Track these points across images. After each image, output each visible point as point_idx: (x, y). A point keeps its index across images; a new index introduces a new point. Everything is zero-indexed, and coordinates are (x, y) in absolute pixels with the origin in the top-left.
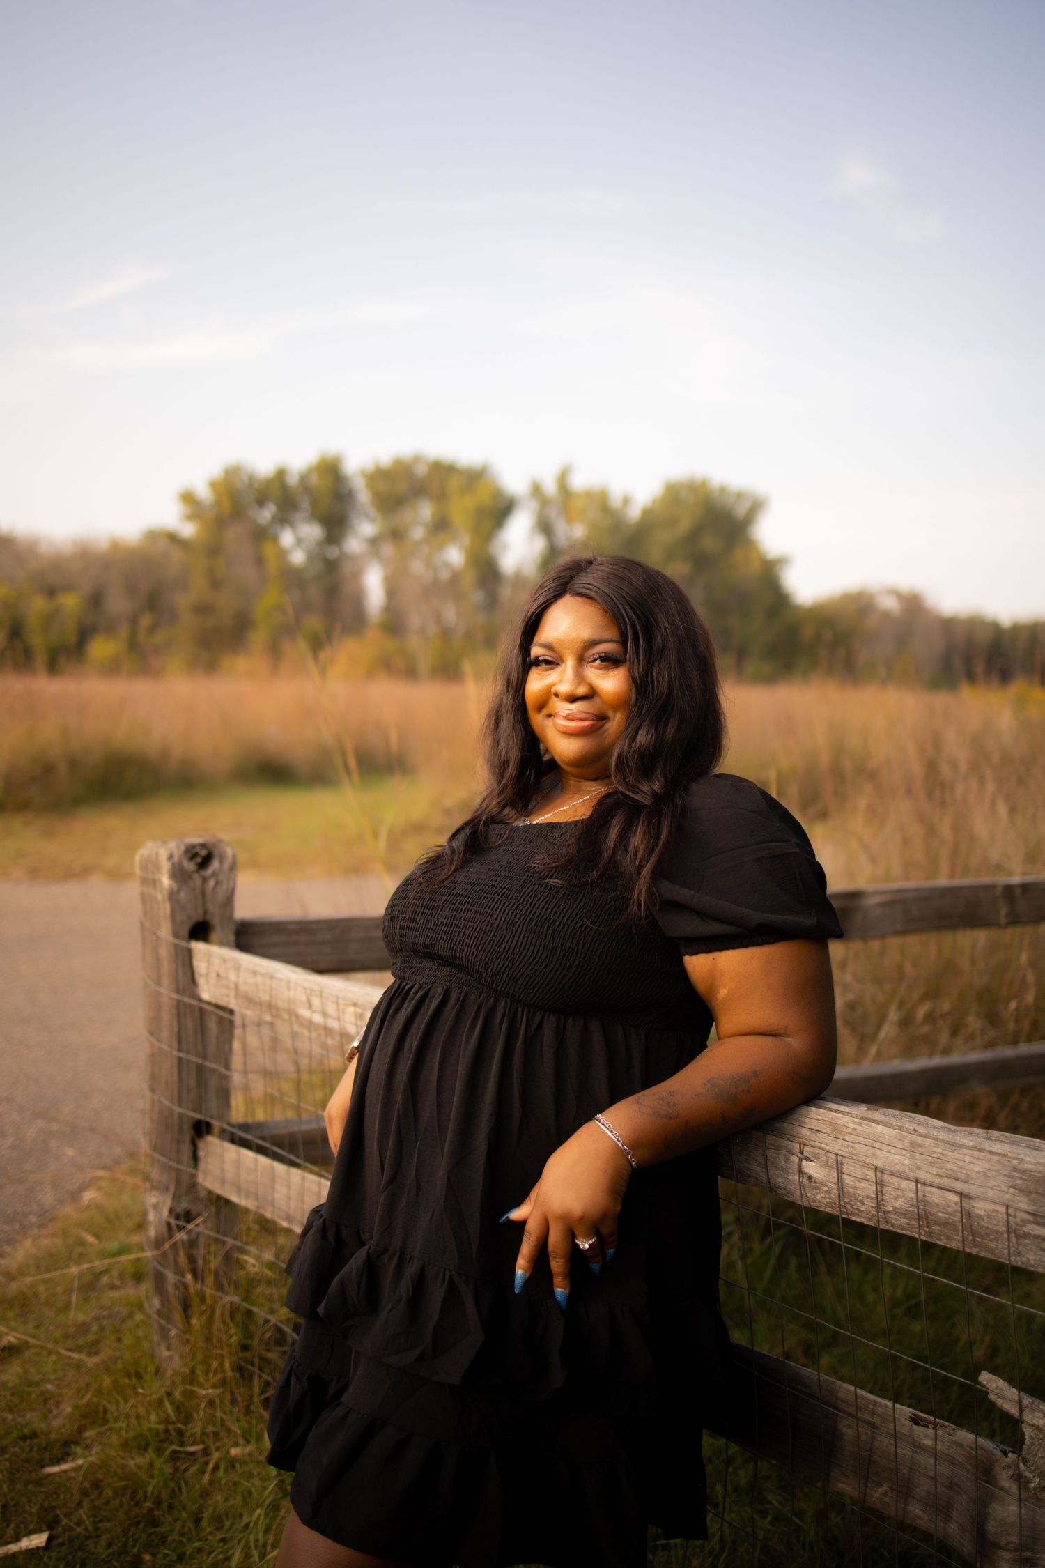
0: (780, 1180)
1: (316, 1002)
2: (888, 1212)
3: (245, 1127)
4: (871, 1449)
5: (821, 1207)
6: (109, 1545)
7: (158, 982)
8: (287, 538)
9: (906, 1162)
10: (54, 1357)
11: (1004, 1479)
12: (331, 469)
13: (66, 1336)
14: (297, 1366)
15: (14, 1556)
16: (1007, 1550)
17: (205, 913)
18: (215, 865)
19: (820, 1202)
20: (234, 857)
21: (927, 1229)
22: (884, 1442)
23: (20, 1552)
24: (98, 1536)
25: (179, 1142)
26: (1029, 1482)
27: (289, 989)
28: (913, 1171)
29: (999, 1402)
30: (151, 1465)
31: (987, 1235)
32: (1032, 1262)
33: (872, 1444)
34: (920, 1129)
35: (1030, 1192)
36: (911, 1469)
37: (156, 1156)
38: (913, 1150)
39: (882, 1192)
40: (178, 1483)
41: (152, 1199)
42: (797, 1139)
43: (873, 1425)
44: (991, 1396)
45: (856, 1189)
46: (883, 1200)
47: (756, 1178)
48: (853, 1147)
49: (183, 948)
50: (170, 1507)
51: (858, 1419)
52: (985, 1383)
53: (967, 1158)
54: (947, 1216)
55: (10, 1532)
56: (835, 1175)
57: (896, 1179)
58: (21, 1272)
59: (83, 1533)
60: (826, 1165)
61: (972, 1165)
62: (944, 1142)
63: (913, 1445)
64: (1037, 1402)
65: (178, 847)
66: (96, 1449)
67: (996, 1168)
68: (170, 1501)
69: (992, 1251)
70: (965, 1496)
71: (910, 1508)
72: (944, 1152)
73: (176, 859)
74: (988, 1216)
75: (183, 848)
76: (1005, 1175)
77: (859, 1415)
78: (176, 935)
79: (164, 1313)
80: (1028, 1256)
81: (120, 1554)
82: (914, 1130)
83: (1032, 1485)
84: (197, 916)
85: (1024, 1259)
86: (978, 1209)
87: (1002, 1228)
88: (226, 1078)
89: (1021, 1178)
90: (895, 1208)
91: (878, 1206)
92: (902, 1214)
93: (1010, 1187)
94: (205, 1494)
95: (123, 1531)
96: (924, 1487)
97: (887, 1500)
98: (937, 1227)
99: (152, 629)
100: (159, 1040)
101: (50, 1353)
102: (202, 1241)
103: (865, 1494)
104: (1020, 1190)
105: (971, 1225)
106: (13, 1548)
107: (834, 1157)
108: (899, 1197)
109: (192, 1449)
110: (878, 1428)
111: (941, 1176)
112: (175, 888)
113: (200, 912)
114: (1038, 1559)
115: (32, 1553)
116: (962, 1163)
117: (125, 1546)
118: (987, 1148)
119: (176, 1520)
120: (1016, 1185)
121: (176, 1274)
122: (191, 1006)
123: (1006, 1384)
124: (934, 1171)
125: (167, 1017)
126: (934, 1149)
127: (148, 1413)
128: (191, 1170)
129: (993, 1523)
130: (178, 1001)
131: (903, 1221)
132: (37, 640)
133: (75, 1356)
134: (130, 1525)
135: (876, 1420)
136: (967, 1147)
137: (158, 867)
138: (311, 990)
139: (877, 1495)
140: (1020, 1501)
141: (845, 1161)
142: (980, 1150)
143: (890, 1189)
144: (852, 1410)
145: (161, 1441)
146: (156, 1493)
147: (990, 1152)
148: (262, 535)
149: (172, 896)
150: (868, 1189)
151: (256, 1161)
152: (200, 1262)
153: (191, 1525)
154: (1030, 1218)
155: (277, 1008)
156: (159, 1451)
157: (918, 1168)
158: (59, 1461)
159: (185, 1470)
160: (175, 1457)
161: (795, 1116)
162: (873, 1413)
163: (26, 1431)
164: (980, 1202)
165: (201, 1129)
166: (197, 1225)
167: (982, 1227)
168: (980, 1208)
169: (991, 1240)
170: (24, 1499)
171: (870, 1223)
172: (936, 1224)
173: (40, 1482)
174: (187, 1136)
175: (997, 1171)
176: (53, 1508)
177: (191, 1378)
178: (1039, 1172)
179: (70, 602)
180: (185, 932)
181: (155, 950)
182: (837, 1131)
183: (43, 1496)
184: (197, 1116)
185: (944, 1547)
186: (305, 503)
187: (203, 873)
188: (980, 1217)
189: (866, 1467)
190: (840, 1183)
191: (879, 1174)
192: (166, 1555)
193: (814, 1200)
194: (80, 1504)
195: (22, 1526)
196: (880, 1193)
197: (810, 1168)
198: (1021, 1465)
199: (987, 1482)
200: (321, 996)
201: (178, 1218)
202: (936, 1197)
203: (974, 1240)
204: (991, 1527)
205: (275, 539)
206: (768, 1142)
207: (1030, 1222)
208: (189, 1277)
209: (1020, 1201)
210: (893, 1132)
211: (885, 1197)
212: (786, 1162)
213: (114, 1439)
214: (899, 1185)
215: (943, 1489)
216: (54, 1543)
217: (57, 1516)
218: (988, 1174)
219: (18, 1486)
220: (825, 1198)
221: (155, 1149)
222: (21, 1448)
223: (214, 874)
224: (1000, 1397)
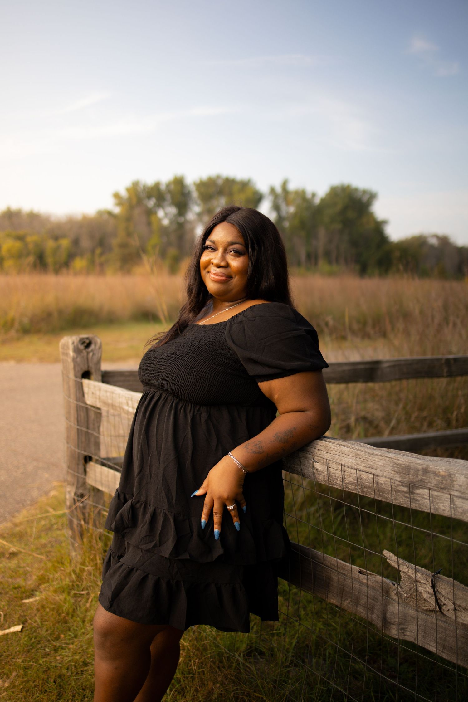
0: (306, 471)
1: (130, 403)
2: (347, 483)
3: (108, 459)
4: (344, 584)
5: (322, 482)
6: (47, 631)
7: (69, 397)
8: (161, 213)
9: (353, 462)
10: (31, 557)
11: (394, 596)
12: (179, 182)
13: (37, 549)
14: (113, 553)
15: (8, 634)
16: (394, 625)
17: (88, 367)
18: (93, 347)
19: (321, 480)
20: (101, 343)
21: (362, 490)
22: (348, 582)
23: (10, 633)
24: (42, 627)
25: (78, 464)
26: (402, 596)
27: (119, 397)
28: (356, 466)
29: (391, 562)
30: (65, 599)
31: (385, 491)
32: (402, 502)
33: (344, 583)
34: (360, 448)
35: (400, 473)
36: (359, 592)
37: (70, 471)
38: (356, 456)
39: (344, 475)
40: (76, 606)
41: (68, 489)
42: (311, 454)
43: (344, 574)
44: (388, 560)
45: (334, 474)
46: (345, 478)
47: (297, 471)
48: (333, 456)
49: (78, 382)
50: (73, 616)
51: (338, 572)
52: (385, 554)
53: (377, 459)
54: (369, 484)
55: (7, 625)
56: (326, 468)
57: (349, 469)
58: (21, 523)
59: (37, 625)
60: (323, 464)
61: (378, 462)
62: (369, 453)
63: (360, 582)
64: (405, 562)
65: (76, 339)
66: (44, 593)
67: (388, 463)
68: (73, 613)
69: (386, 498)
70: (379, 603)
71: (358, 609)
72: (368, 457)
73: (75, 344)
74: (385, 484)
75: (78, 339)
76: (391, 466)
77: (339, 570)
78: (76, 376)
79: (73, 537)
80: (400, 500)
81: (51, 635)
82: (358, 449)
83: (404, 597)
84: (85, 368)
85: (399, 501)
86: (381, 480)
87: (390, 489)
88: (98, 438)
89: (397, 467)
90: (349, 481)
91: (343, 481)
92: (352, 484)
93: (393, 471)
94: (87, 610)
95: (53, 625)
96: (363, 600)
97: (350, 605)
98: (365, 489)
99: (101, 254)
100: (70, 421)
101: (30, 555)
102: (88, 507)
103: (341, 604)
104: (396, 472)
105: (378, 488)
106: (7, 631)
107: (326, 460)
108: (351, 477)
109: (82, 593)
110: (346, 576)
111: (367, 467)
112: (75, 356)
113: (86, 366)
114: (407, 628)
115: (15, 633)
116: (375, 461)
117: (53, 631)
118: (386, 455)
119: (74, 621)
120: (395, 470)
121: (77, 520)
122: (82, 407)
123: (393, 555)
124: (364, 465)
125: (73, 412)
126: (364, 456)
127: (65, 578)
128: (83, 476)
129: (389, 614)
130: (77, 405)
131: (353, 487)
132: (50, 260)
133: (39, 556)
134: (56, 623)
135: (345, 572)
136: (378, 455)
137: (68, 348)
138: (128, 398)
139: (346, 604)
140: (399, 604)
141: (330, 462)
142: (382, 456)
143: (347, 473)
144: (336, 569)
145: (70, 589)
146: (67, 610)
147: (386, 457)
148: (150, 213)
149: (74, 360)
150: (338, 474)
151: (108, 472)
152: (87, 515)
153: (81, 623)
154: (400, 484)
155: (115, 406)
156: (69, 593)
157: (358, 464)
158: (29, 597)
159: (80, 601)
160: (75, 596)
161: (312, 444)
162: (344, 570)
163: (16, 586)
164: (381, 478)
165: (88, 459)
166: (86, 499)
167: (382, 488)
168: (382, 480)
169: (386, 494)
170: (14, 612)
171: (340, 488)
172: (365, 488)
173: (20, 606)
174: (82, 461)
175: (388, 464)
176: (25, 616)
177: (83, 563)
178: (404, 465)
179: (65, 243)
180: (80, 375)
181: (68, 383)
182: (328, 450)
183: (21, 611)
184: (86, 454)
185: (371, 624)
186: (168, 197)
187: (87, 350)
188: (381, 484)
189: (342, 592)
190: (328, 471)
191: (342, 467)
192: (70, 635)
193: (319, 479)
194: (36, 615)
195: (12, 623)
196: (343, 475)
197: (317, 465)
198: (399, 589)
199: (387, 597)
200: (132, 400)
201: (78, 496)
202: (365, 476)
203: (379, 494)
204: (388, 615)
205: (155, 213)
206: (301, 455)
207: (400, 485)
208: (83, 522)
209: (396, 477)
210: (349, 449)
211: (346, 477)
212: (308, 463)
213: (52, 589)
214: (351, 471)
215: (371, 600)
216: (24, 629)
217: (26, 619)
218: (385, 466)
219: (11, 607)
220: (323, 478)
221: (69, 467)
222: (14, 592)
223: (92, 351)
224: (391, 560)
